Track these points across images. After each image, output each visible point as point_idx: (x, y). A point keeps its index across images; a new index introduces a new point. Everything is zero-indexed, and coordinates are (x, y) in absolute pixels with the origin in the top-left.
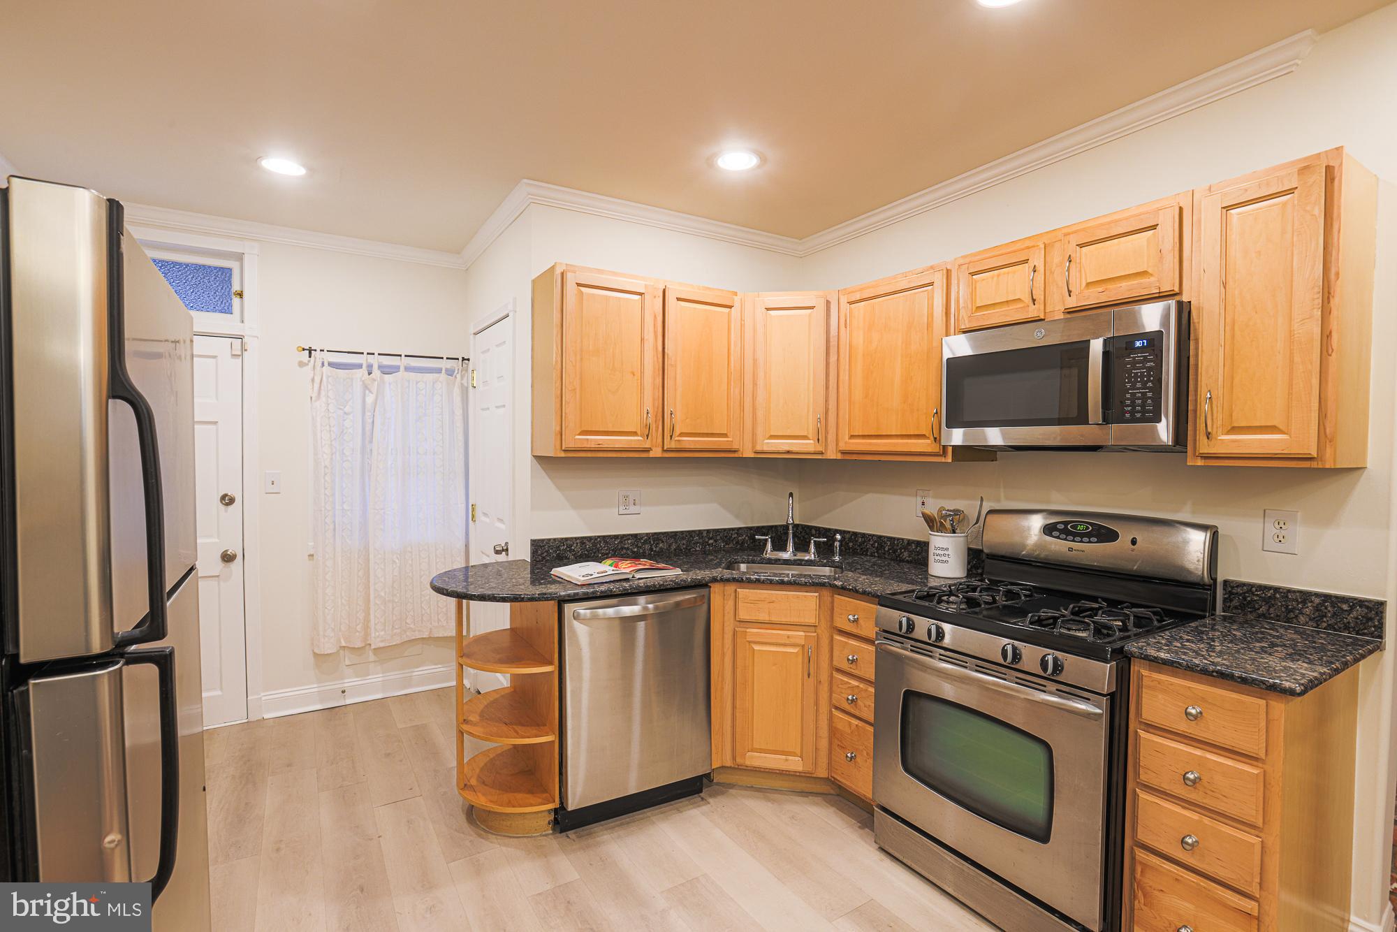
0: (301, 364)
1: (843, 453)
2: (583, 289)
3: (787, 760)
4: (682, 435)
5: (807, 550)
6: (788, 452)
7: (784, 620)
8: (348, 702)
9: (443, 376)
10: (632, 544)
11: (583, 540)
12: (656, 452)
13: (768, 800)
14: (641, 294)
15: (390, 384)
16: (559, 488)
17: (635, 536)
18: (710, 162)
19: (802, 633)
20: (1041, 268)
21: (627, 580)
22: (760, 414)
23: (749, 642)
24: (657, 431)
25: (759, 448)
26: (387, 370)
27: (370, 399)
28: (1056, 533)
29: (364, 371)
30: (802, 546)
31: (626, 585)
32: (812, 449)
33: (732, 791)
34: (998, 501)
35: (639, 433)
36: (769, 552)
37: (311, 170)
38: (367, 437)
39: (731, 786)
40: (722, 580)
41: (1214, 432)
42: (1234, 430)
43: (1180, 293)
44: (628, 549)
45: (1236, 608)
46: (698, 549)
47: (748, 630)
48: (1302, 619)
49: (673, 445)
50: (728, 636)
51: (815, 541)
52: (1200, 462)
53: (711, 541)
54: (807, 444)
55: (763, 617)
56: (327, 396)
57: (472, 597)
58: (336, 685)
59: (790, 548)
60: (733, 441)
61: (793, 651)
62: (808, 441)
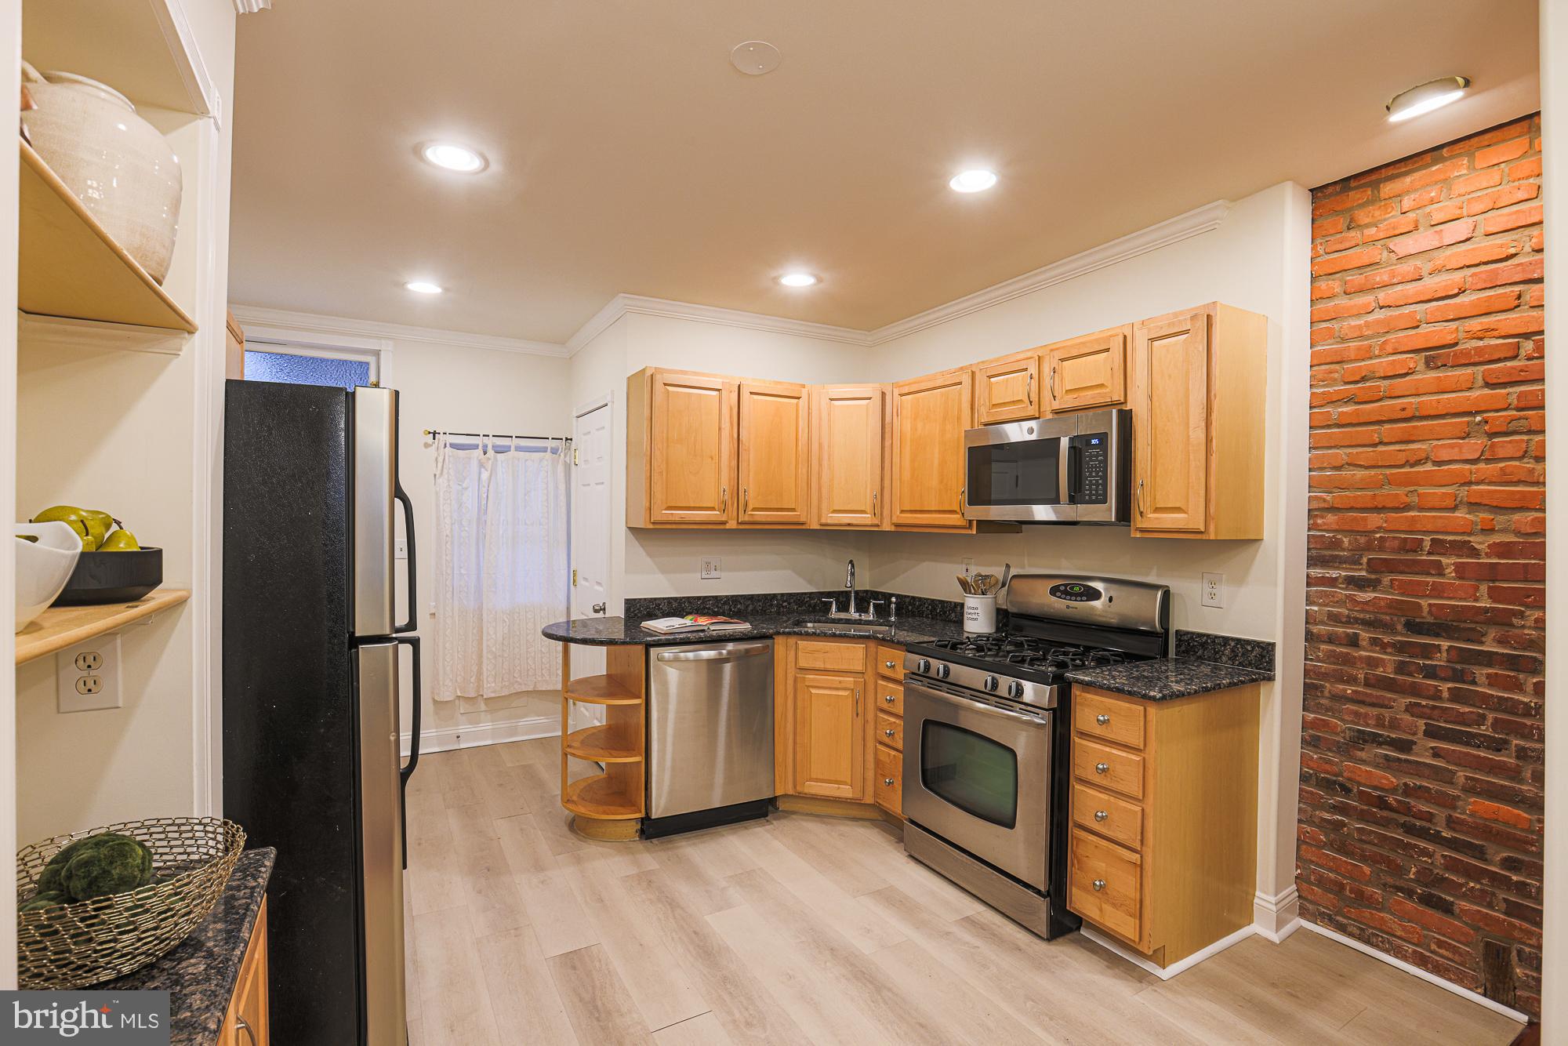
0: (427, 445)
1: (897, 525)
2: (670, 388)
3: (839, 788)
4: (754, 509)
5: (867, 611)
6: (849, 525)
7: (836, 667)
8: (462, 746)
9: (548, 455)
10: (713, 605)
11: (669, 600)
12: (732, 525)
13: (824, 823)
14: (719, 390)
15: (502, 462)
16: (650, 555)
17: (716, 597)
18: (775, 280)
19: (852, 679)
20: (1036, 376)
21: (703, 631)
22: (824, 491)
23: (808, 686)
24: (733, 506)
25: (823, 521)
26: (499, 450)
27: (485, 475)
28: (1059, 594)
29: (480, 451)
30: (862, 608)
31: (702, 634)
32: (869, 522)
33: (794, 816)
34: (1023, 567)
35: (716, 508)
36: (834, 613)
37: (446, 290)
38: (482, 510)
39: (794, 813)
40: (784, 633)
41: (1145, 511)
42: (1157, 510)
43: (1125, 402)
44: (709, 609)
45: (1183, 652)
46: (773, 610)
47: (807, 676)
48: (1224, 659)
49: (747, 519)
50: (790, 682)
51: (874, 604)
52: (1138, 535)
53: (785, 604)
54: (865, 517)
55: (819, 665)
56: (448, 473)
57: (576, 641)
58: (452, 731)
59: (852, 609)
60: (800, 515)
61: (845, 693)
62: (866, 515)
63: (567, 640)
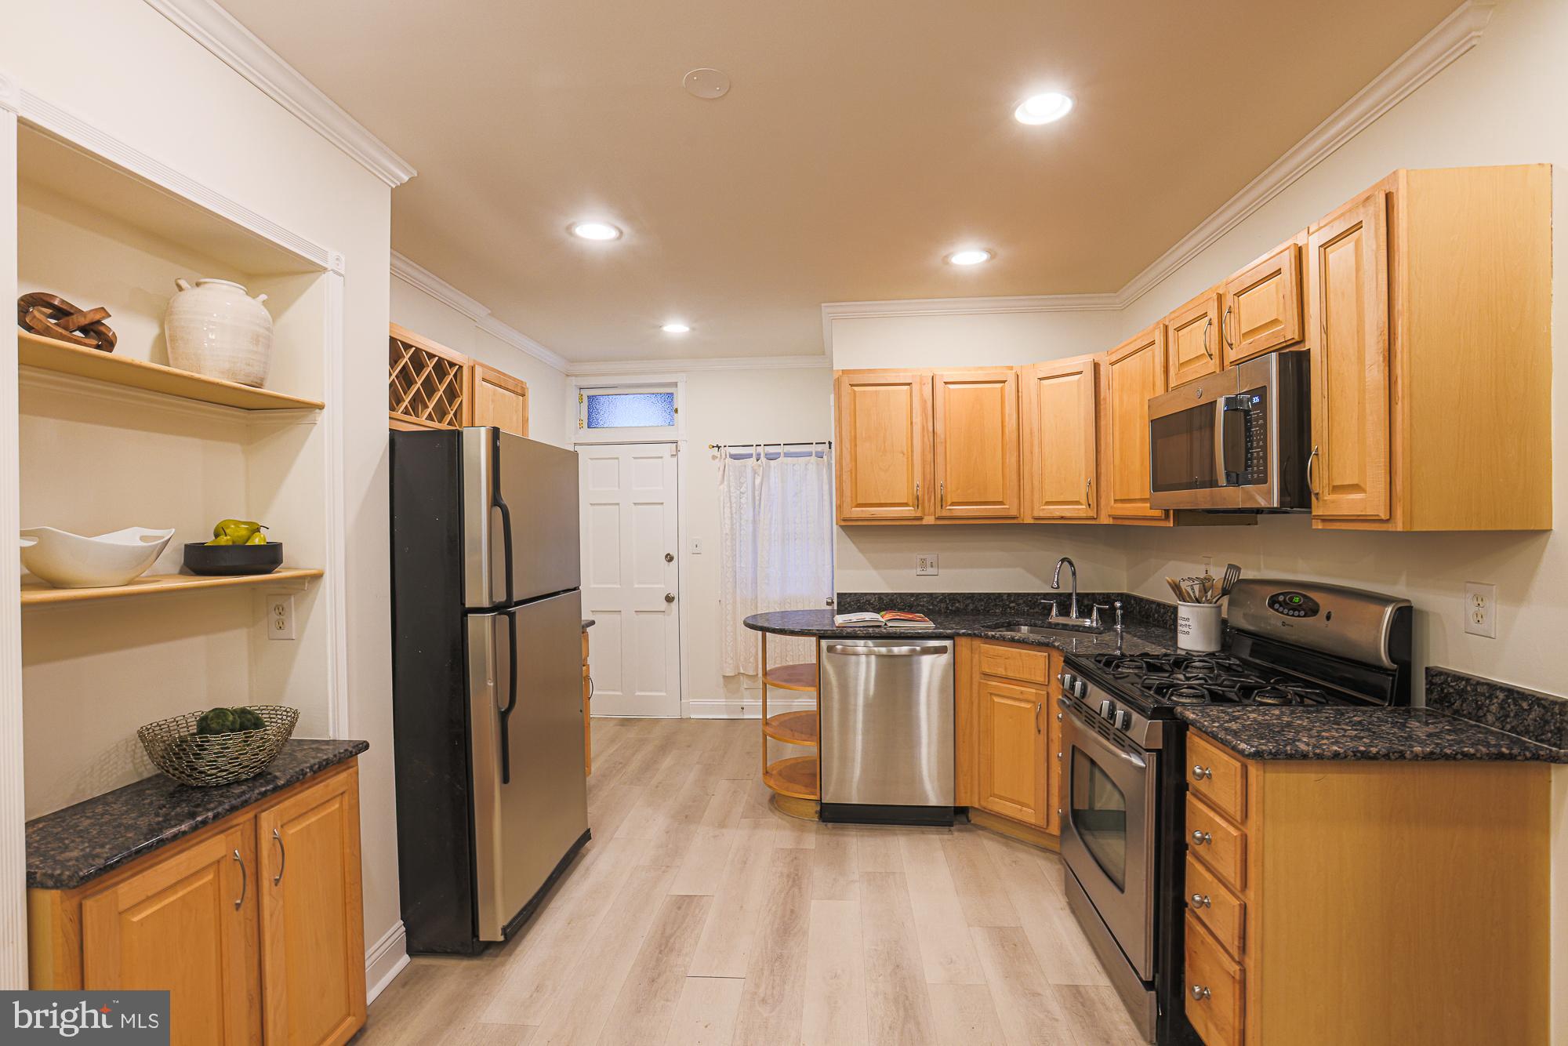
0: (714, 457)
1: (1115, 518)
2: (856, 388)
3: (1021, 810)
4: (953, 504)
5: (1089, 615)
6: (1062, 518)
7: (1018, 676)
8: (745, 717)
9: (813, 459)
10: (928, 602)
11: (879, 596)
12: (929, 520)
13: (1007, 845)
14: (909, 384)
15: (774, 468)
16: (861, 551)
17: (931, 595)
18: (945, 260)
19: (1034, 691)
20: (1215, 322)
21: (880, 626)
22: (1036, 483)
23: (991, 694)
24: (929, 501)
25: (1036, 514)
26: (771, 457)
27: (758, 481)
28: (1277, 607)
29: (754, 459)
30: (1085, 612)
31: (877, 630)
32: (1083, 515)
33: (981, 832)
35: (911, 504)
36: (1054, 617)
39: (983, 828)
40: (964, 634)
41: (1321, 492)
42: (1336, 489)
43: (1302, 341)
44: (923, 606)
45: (1435, 701)
46: (997, 611)
47: (989, 683)
49: (945, 513)
50: (975, 687)
51: (1098, 609)
52: (1319, 526)
53: (1012, 605)
54: (1079, 509)
55: (1001, 671)
56: (729, 481)
58: (738, 703)
59: (1074, 615)
60: (1009, 508)
61: (1028, 706)
62: (1080, 507)
63: (764, 630)
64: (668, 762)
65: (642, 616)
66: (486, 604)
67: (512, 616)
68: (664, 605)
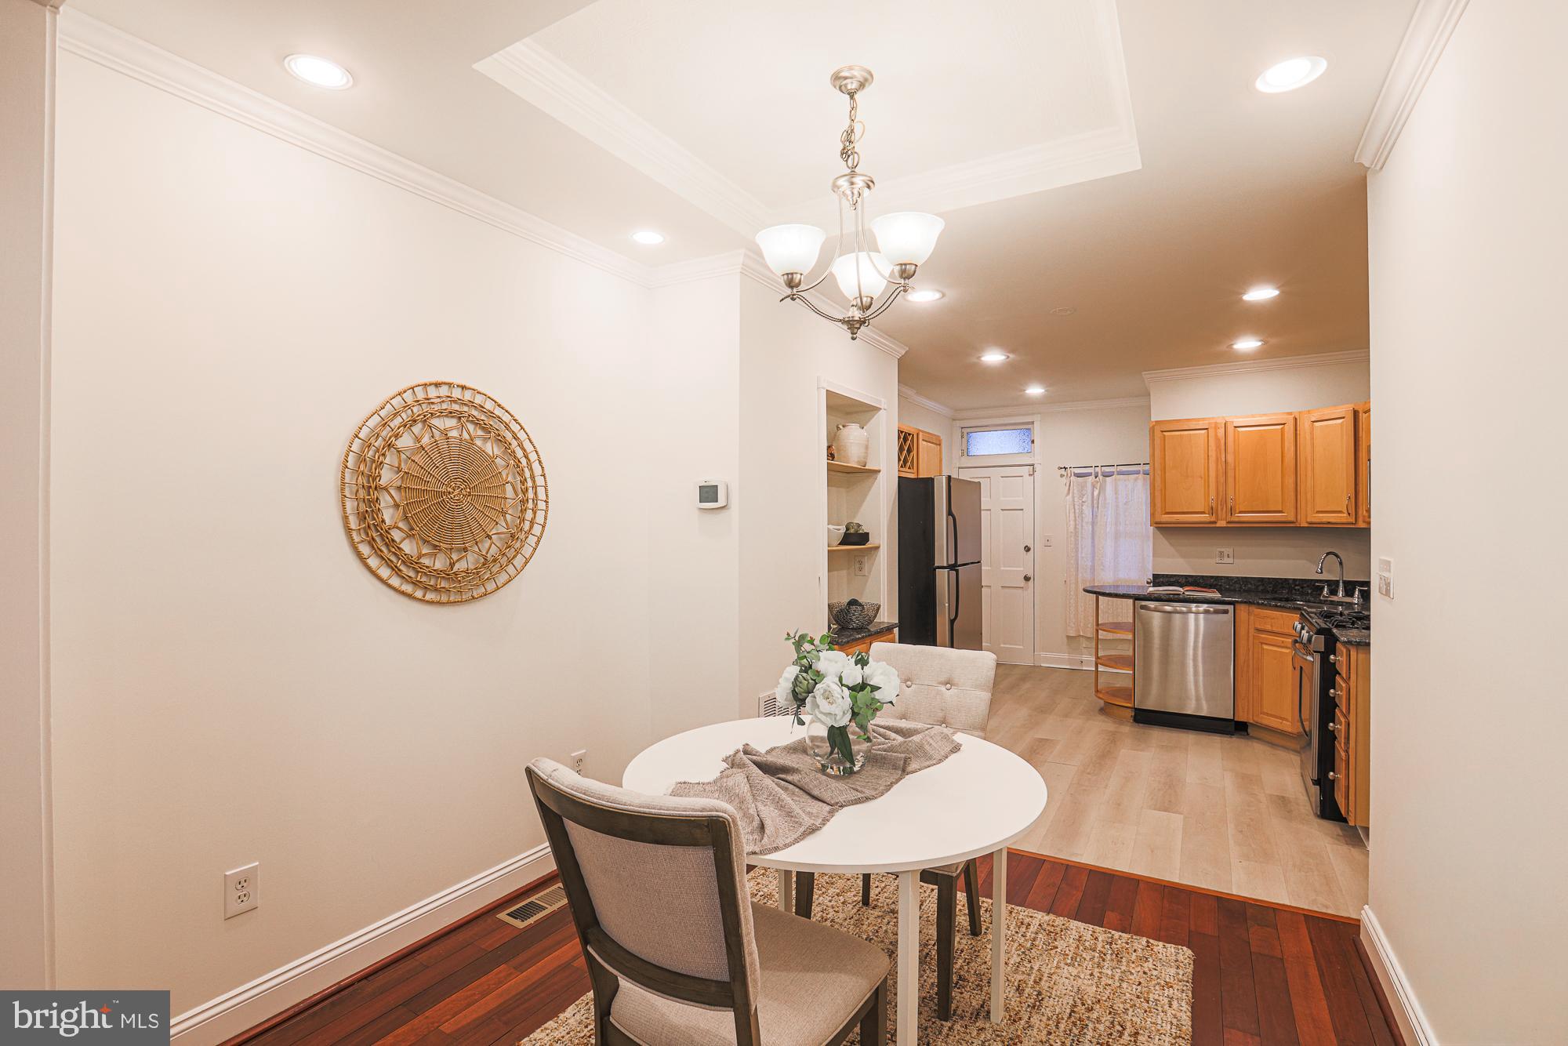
0: (1062, 476)
2: (1165, 433)
4: (1240, 512)
5: (1352, 595)
6: (1329, 523)
8: (1084, 668)
9: (1141, 476)
10: (1226, 583)
11: (1186, 577)
12: (1222, 524)
13: (1270, 748)
14: (1207, 429)
15: (1109, 483)
16: (1173, 545)
17: (1227, 578)
18: (1229, 347)
21: (1179, 594)
23: (1262, 643)
24: (1222, 509)
25: (1309, 520)
26: (1107, 475)
27: (1096, 493)
29: (1093, 476)
31: (1176, 596)
32: (1345, 521)
33: (1255, 740)
35: (1207, 512)
36: (1324, 595)
38: (1095, 515)
39: (1256, 736)
40: (1258, 604)
46: (1285, 590)
47: (1261, 636)
49: (1234, 519)
50: (1251, 639)
51: (1360, 591)
53: (1296, 587)
54: (1341, 517)
55: (1269, 627)
56: (1073, 493)
57: (1104, 594)
58: (1078, 657)
59: (1340, 594)
60: (1288, 515)
61: (1287, 651)
62: (1342, 515)
63: (1097, 595)
64: (1027, 685)
65: (1007, 590)
66: (945, 565)
67: (957, 571)
68: (1022, 583)
